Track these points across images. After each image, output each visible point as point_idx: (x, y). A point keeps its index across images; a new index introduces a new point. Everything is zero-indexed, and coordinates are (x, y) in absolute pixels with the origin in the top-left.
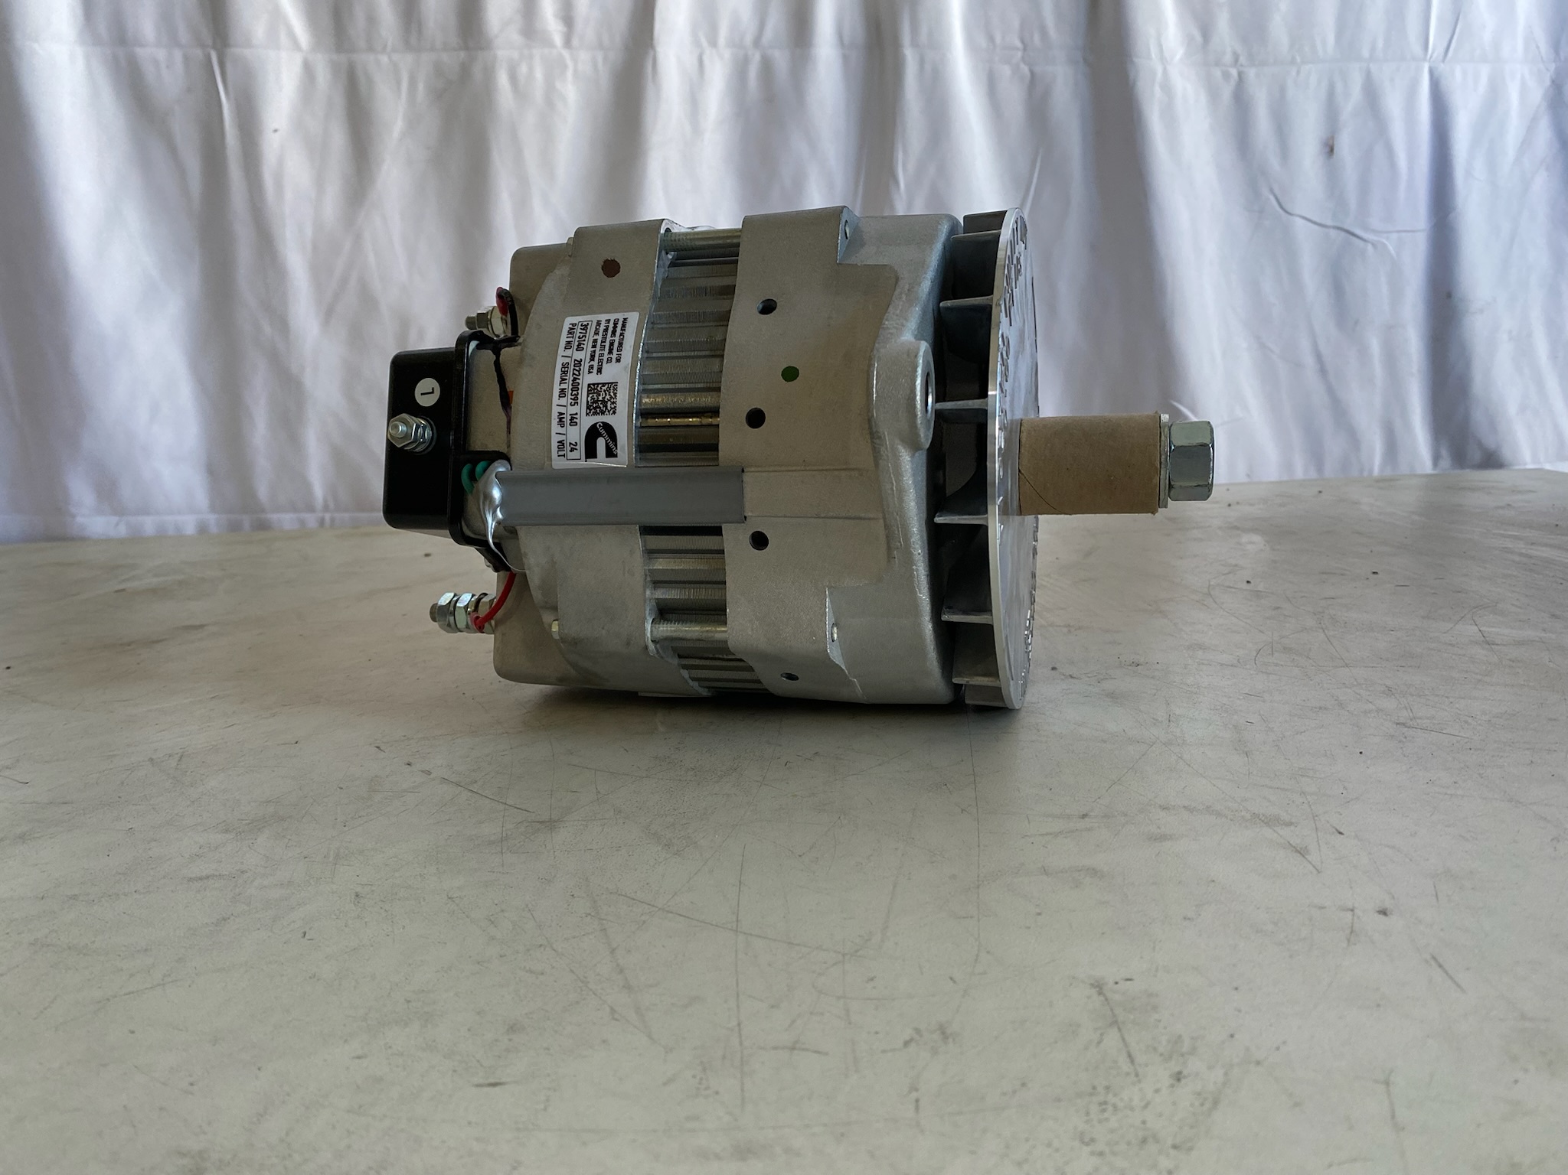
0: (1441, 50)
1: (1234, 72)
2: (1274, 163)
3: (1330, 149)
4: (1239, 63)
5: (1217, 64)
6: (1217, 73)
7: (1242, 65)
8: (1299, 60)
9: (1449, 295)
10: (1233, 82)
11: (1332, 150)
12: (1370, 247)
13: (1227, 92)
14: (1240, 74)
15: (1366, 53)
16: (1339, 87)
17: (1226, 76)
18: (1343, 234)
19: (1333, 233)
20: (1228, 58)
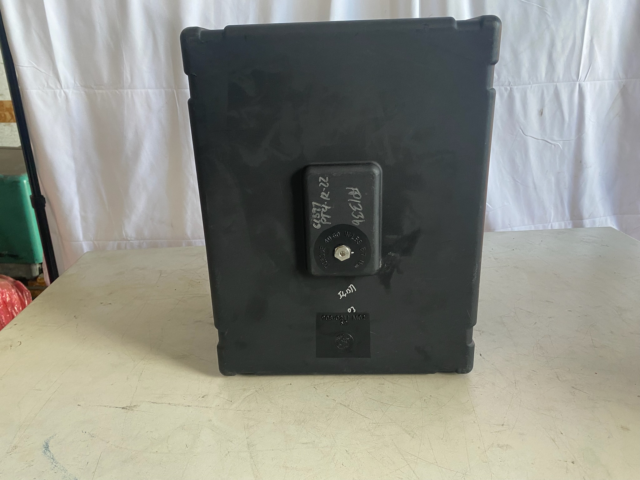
0: (583, 79)
1: (509, 88)
2: (522, 119)
3: (541, 113)
4: (510, 85)
5: (502, 86)
6: (503, 88)
7: (511, 86)
8: (531, 83)
9: (581, 162)
10: (508, 92)
11: (542, 114)
12: (553, 145)
13: (506, 94)
14: (510, 89)
15: (556, 80)
16: (545, 92)
17: (506, 89)
18: (544, 141)
19: (540, 141)
20: (507, 83)
